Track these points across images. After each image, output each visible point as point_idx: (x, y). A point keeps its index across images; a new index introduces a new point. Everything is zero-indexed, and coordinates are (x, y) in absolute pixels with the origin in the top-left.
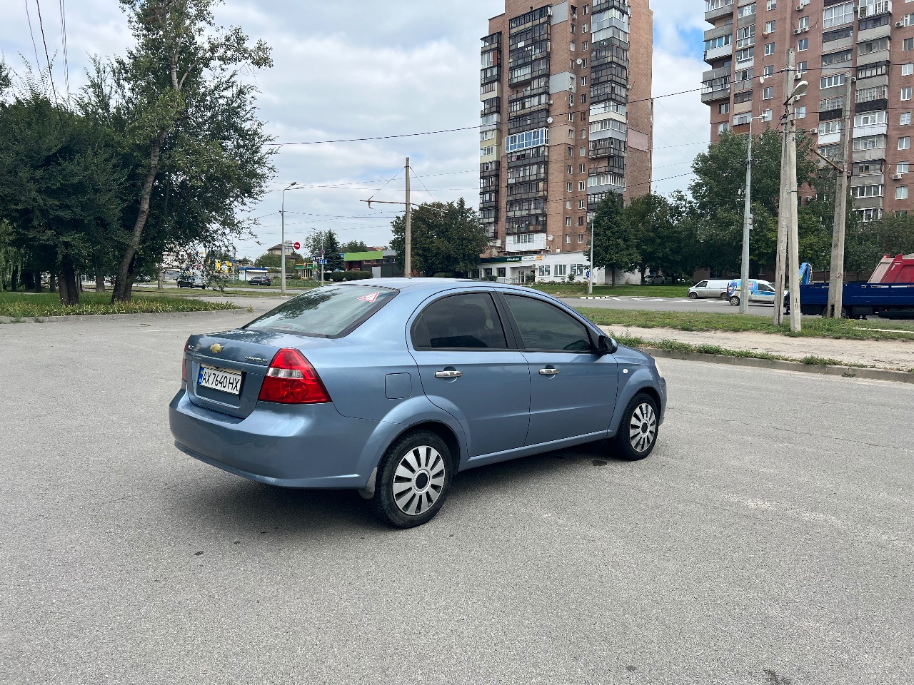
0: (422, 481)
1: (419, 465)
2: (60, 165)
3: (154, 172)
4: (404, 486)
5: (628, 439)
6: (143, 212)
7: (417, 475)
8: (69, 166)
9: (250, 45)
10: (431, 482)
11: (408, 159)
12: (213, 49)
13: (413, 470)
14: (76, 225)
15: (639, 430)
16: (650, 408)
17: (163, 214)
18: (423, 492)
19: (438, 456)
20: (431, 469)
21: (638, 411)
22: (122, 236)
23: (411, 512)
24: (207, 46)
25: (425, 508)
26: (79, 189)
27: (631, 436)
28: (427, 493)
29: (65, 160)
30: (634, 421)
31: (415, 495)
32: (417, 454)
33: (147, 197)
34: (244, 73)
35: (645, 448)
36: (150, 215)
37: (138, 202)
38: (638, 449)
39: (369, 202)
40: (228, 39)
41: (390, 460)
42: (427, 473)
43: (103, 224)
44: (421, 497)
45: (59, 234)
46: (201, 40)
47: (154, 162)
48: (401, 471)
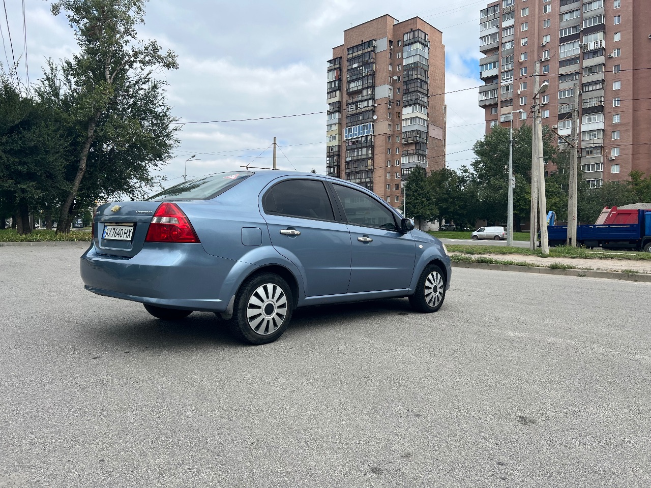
0: (269, 309)
1: (268, 297)
2: (21, 133)
3: (90, 140)
4: (256, 311)
5: (423, 297)
6: (81, 169)
7: (266, 304)
8: (27, 135)
9: (162, 53)
10: (276, 310)
11: (275, 139)
12: (136, 55)
13: (262, 301)
14: (30, 176)
15: (432, 291)
16: (439, 276)
17: (96, 171)
18: (270, 318)
19: (282, 293)
20: (277, 301)
21: (430, 277)
22: (65, 186)
23: (261, 332)
24: (131, 53)
25: (272, 330)
26: (34, 150)
27: (425, 294)
28: (273, 319)
29: (24, 129)
30: (427, 283)
31: (264, 319)
32: (265, 289)
33: (85, 158)
34: (157, 72)
35: (436, 305)
36: (87, 172)
37: (78, 161)
38: (431, 305)
39: (247, 168)
40: (147, 49)
41: (245, 291)
42: (273, 304)
43: (50, 176)
44: (268, 321)
45: (17, 183)
46: (128, 49)
47: (91, 133)
48: (253, 300)
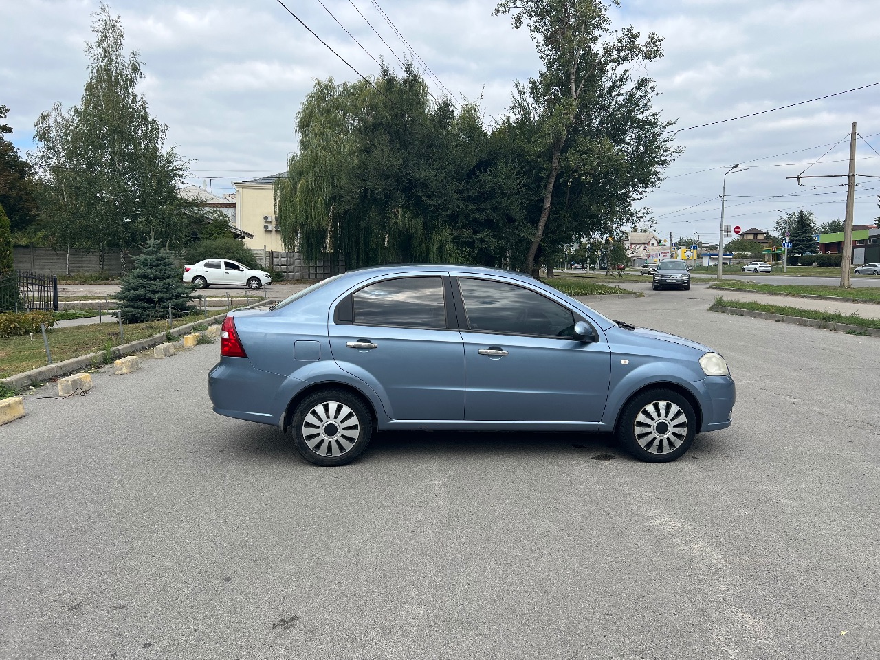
0: (331, 430)
1: (328, 417)
2: (478, 176)
3: (554, 173)
5: (631, 437)
6: (545, 209)
7: (325, 425)
8: (486, 177)
9: (641, 41)
10: (341, 432)
11: (854, 125)
12: (608, 52)
13: (321, 420)
14: (489, 224)
15: (652, 429)
17: (562, 209)
18: (332, 439)
19: (350, 413)
20: (341, 422)
21: (649, 408)
22: (526, 233)
23: (322, 453)
24: (601, 52)
25: (336, 453)
26: (491, 194)
27: (636, 433)
28: (338, 441)
29: (481, 171)
30: (642, 418)
31: (323, 440)
32: (326, 407)
33: (550, 196)
34: (636, 68)
35: (666, 452)
36: (552, 211)
37: (542, 201)
38: (652, 451)
39: (799, 178)
40: (620, 41)
42: (336, 425)
43: (511, 220)
44: (330, 443)
45: (475, 232)
46: (597, 48)
47: (555, 165)
48: (310, 419)
